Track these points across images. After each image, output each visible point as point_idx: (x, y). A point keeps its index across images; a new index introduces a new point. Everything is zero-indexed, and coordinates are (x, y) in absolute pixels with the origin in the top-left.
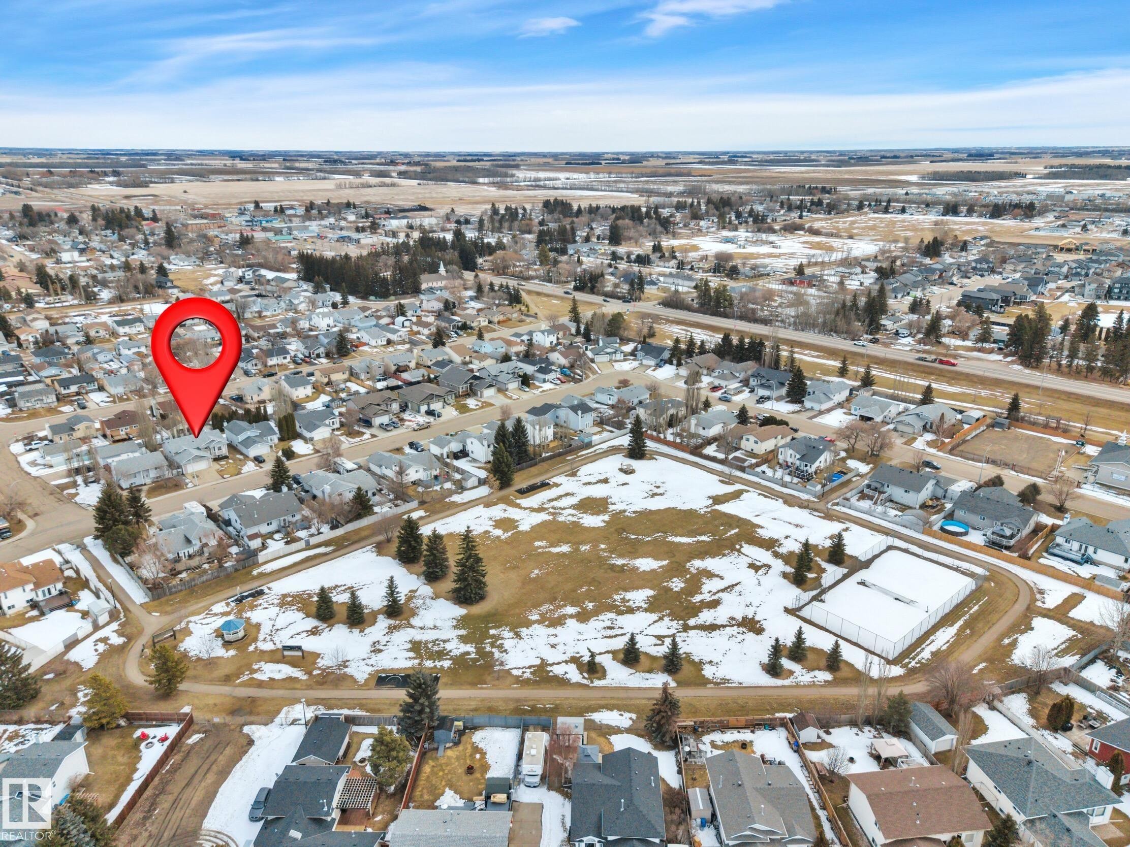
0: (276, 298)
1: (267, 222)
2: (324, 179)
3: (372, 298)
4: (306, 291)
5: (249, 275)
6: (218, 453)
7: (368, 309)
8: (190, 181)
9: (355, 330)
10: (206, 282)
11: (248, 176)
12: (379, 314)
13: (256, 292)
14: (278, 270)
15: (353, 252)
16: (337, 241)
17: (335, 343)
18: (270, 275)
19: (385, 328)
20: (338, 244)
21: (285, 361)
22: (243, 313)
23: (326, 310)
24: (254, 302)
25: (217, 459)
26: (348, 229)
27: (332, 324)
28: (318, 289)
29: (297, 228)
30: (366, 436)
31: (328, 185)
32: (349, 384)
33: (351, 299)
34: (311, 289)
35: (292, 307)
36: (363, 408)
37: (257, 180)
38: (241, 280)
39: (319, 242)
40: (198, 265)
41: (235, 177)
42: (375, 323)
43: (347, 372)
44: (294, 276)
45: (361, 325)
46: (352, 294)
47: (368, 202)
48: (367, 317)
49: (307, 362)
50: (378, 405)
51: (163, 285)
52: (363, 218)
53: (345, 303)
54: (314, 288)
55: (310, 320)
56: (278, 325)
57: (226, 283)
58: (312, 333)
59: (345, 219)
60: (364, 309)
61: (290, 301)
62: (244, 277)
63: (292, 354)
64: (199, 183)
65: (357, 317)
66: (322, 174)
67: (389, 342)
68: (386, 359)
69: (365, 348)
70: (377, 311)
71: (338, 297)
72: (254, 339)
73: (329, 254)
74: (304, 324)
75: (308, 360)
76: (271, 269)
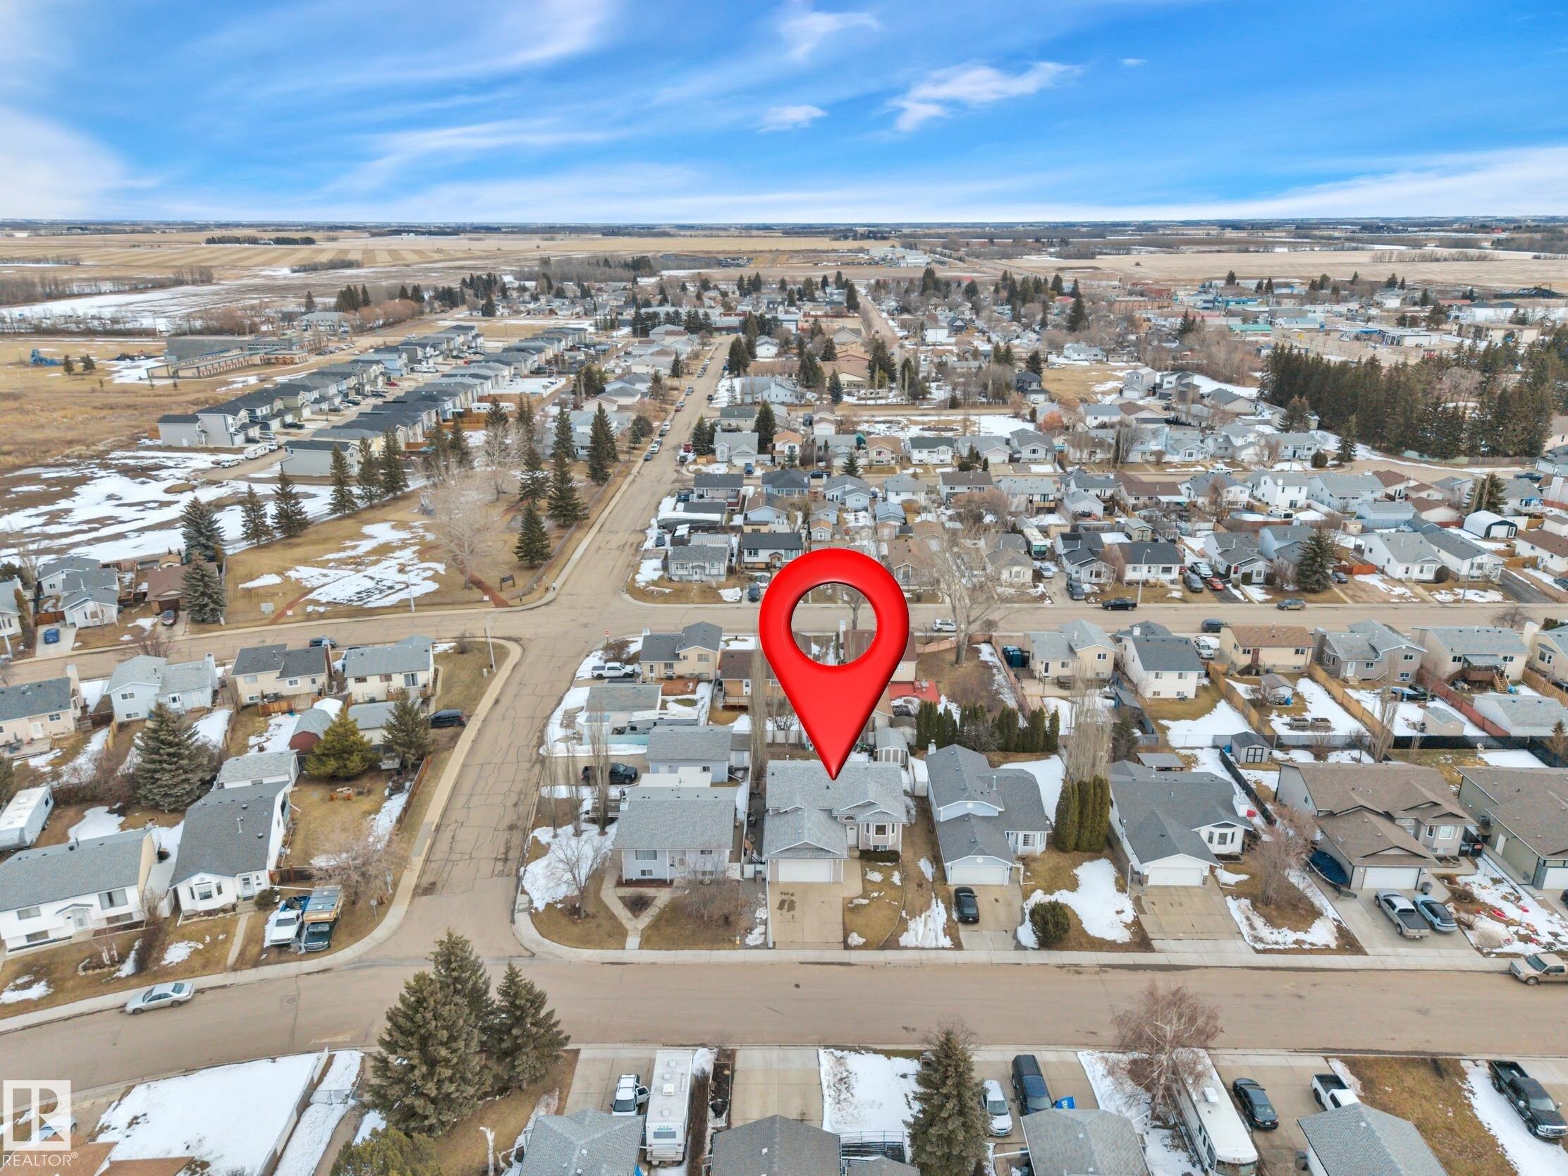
0: (1203, 430)
1: (1238, 303)
2: (1356, 249)
3: (1413, 454)
4: (1267, 422)
5: (1170, 383)
6: (873, 840)
7: (1401, 478)
8: (1151, 252)
9: (1354, 526)
10: (1099, 388)
11: (1235, 247)
12: (1424, 495)
13: (1171, 415)
14: (1229, 381)
15: (1387, 358)
16: (1357, 338)
17: (1296, 555)
18: (1206, 385)
19: (1436, 533)
20: (1357, 343)
21: (1166, 578)
22: (1128, 452)
23: (1296, 466)
24: (1155, 434)
25: (870, 856)
26: (1381, 319)
27: (1302, 500)
28: (1292, 422)
29: (1288, 315)
30: (1322, 933)
31: (1362, 257)
32: (1305, 686)
33: (1362, 451)
34: (1277, 419)
35: (1228, 454)
36: (1331, 814)
37: (1247, 251)
38: (1154, 390)
39: (1320, 338)
40: (1100, 361)
41: (1216, 248)
42: (1409, 516)
43: (1309, 652)
44: (1252, 392)
45: (1372, 516)
46: (1366, 439)
47: (1430, 283)
48: (1391, 498)
49: (1214, 590)
50: (1388, 816)
51: (1026, 386)
52: (1415, 304)
53: (1345, 457)
54: (1284, 418)
55: (1256, 486)
56: (1183, 488)
57: (1127, 394)
58: (1250, 517)
59: (1379, 305)
60: (1388, 478)
61: (1227, 439)
62: (1160, 386)
63: (1190, 559)
64: (1162, 255)
65: (1368, 496)
66: (1354, 245)
67: (1443, 576)
68: (1432, 638)
69: (1373, 580)
70: (1422, 487)
71: (1331, 444)
72: (1124, 510)
73: (1334, 358)
74: (1238, 494)
75: (1219, 584)
76: (1214, 376)
